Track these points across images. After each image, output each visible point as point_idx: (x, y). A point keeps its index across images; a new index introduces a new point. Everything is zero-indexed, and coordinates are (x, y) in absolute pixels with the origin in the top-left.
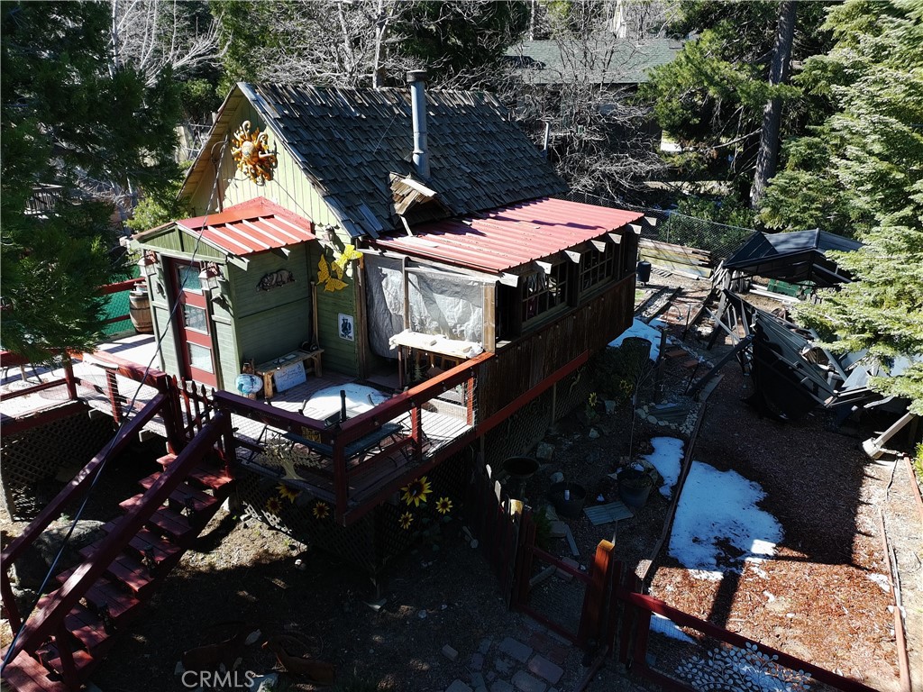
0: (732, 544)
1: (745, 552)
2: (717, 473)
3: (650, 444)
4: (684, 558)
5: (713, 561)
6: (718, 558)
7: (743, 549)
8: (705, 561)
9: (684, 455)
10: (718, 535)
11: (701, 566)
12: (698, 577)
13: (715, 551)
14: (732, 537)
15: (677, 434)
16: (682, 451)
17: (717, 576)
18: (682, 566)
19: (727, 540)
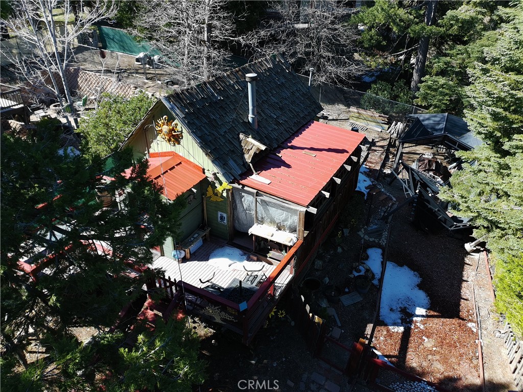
0: (408, 311)
1: (413, 315)
2: (398, 268)
3: (367, 253)
4: (387, 321)
5: (400, 321)
6: (402, 319)
7: (413, 313)
8: (396, 322)
9: (383, 258)
10: (401, 305)
11: (395, 324)
12: (393, 331)
13: (400, 316)
14: (407, 306)
15: (378, 246)
16: (381, 257)
17: (401, 329)
18: (386, 325)
19: (405, 308)
